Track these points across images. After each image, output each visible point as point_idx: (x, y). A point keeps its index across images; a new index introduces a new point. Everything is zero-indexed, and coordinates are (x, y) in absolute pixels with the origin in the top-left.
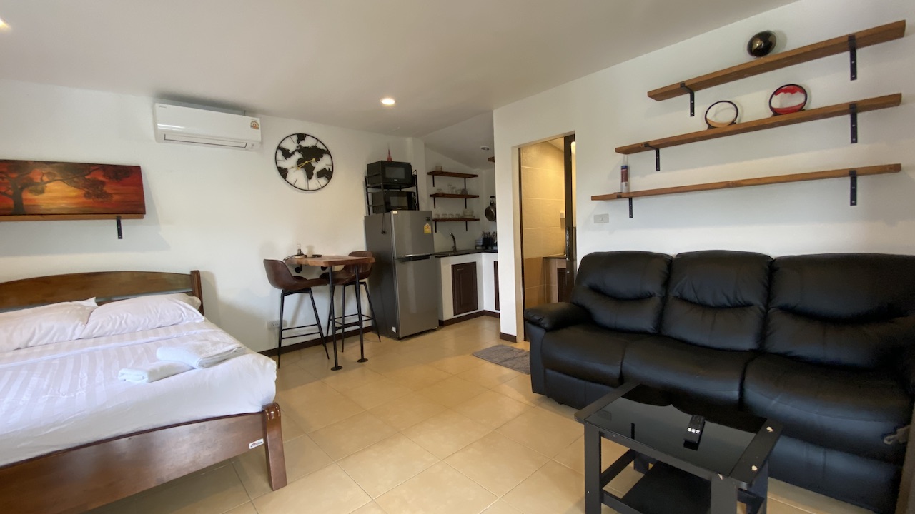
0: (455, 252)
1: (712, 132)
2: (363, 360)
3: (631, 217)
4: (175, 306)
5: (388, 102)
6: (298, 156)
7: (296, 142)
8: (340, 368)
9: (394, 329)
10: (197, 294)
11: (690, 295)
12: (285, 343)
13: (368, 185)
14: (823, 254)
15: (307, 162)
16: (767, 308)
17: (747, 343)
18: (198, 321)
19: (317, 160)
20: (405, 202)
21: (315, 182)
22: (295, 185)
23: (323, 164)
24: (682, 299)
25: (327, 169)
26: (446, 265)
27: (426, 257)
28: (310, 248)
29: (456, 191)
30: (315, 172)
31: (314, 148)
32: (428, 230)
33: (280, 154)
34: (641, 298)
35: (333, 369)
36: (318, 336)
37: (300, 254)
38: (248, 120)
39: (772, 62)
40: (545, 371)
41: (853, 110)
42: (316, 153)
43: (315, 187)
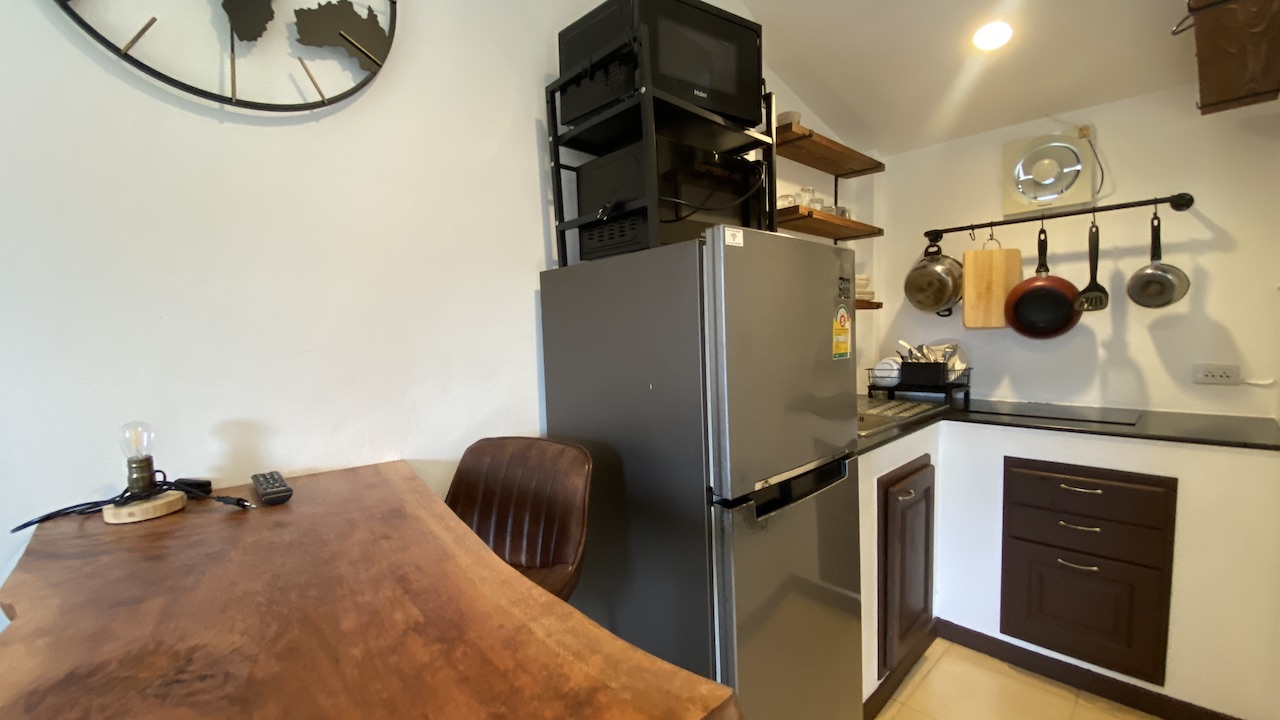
32: (842, 338)
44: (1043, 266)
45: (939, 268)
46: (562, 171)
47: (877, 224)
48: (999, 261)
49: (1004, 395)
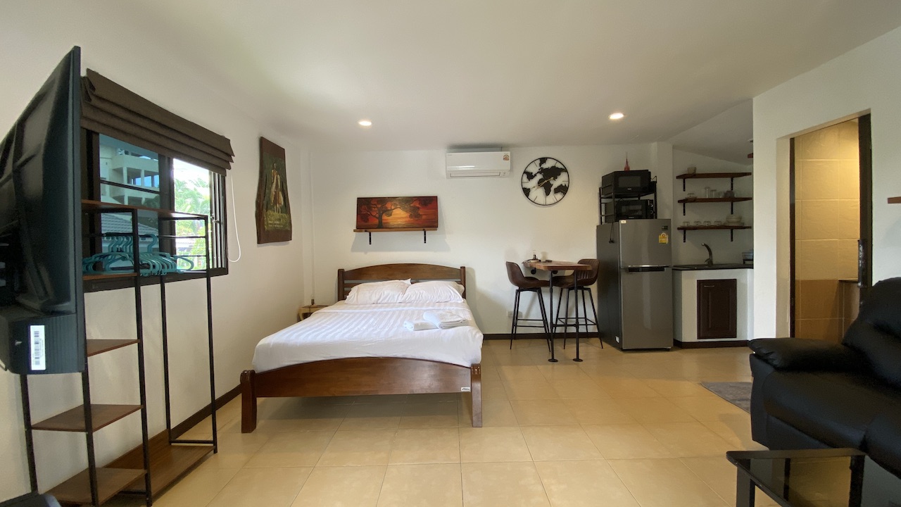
0: (710, 265)
2: (577, 360)
4: (447, 290)
5: (617, 116)
6: (539, 177)
7: (538, 165)
8: (556, 361)
9: (617, 339)
10: (463, 283)
12: (520, 331)
13: (602, 196)
15: (546, 181)
18: (459, 302)
19: (555, 178)
20: (639, 210)
21: (552, 197)
22: (536, 201)
23: (560, 180)
25: (564, 185)
26: (690, 280)
27: (661, 269)
28: (544, 254)
29: (719, 194)
30: (552, 189)
31: (554, 168)
32: (663, 239)
33: (525, 176)
35: (549, 360)
36: (542, 331)
37: (535, 259)
38: (502, 154)
42: (555, 172)
43: (553, 202)
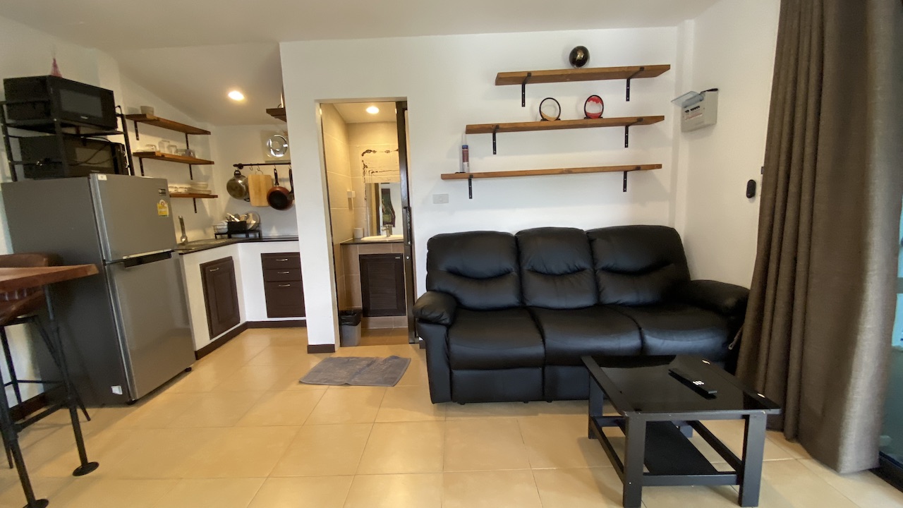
1: (545, 123)
2: (86, 467)
3: (471, 198)
9: (117, 390)
11: (540, 268)
14: (610, 228)
16: (595, 271)
17: (587, 300)
20: (104, 157)
24: (535, 271)
26: (192, 267)
27: (166, 255)
29: (177, 153)
32: (163, 210)
34: (501, 276)
39: (583, 74)
40: (451, 373)
41: (627, 123)
44: (277, 183)
45: (240, 182)
46: (10, 138)
47: (212, 160)
48: (262, 179)
49: (274, 233)
